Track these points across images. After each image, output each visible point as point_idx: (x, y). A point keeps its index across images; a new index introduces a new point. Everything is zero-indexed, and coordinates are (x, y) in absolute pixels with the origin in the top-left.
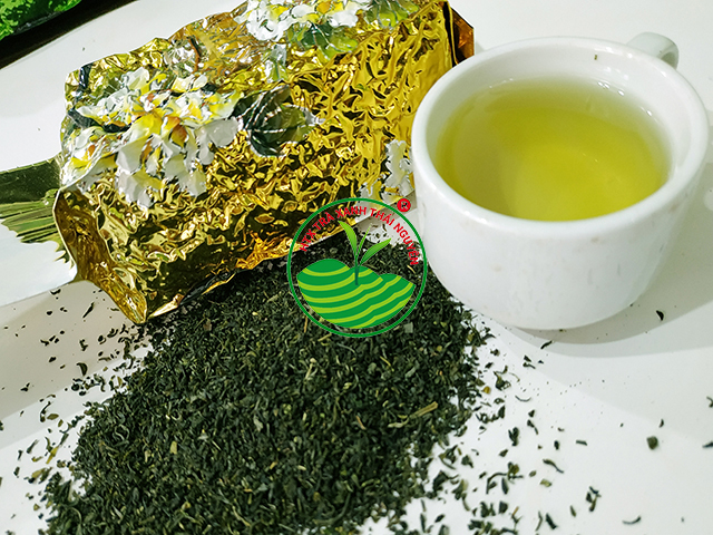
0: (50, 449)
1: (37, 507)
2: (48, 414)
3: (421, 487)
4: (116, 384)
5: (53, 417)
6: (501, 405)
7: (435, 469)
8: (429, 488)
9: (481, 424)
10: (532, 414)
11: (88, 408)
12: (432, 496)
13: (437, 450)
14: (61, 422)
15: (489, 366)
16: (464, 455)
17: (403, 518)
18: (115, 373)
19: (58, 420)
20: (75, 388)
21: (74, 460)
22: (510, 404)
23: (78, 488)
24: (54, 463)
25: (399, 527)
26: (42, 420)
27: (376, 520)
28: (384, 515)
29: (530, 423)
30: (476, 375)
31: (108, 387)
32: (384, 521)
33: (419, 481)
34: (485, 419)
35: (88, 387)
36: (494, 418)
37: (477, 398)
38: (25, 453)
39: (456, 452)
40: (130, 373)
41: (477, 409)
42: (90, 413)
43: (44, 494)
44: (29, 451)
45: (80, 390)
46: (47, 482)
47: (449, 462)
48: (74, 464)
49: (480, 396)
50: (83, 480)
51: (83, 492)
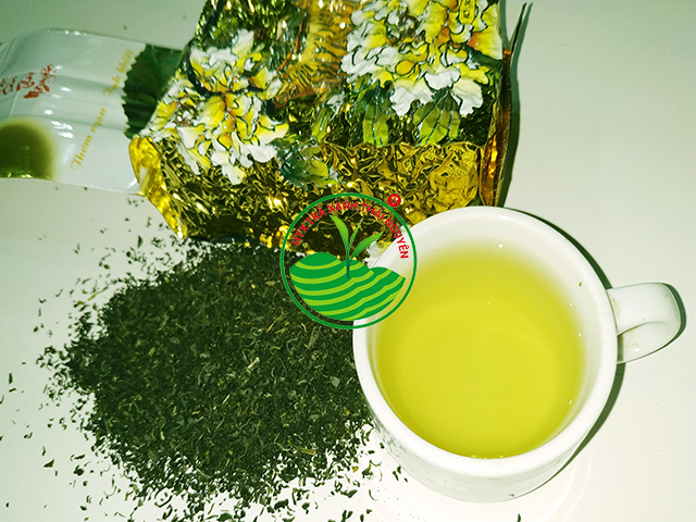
0: (94, 290)
1: (70, 327)
2: (104, 263)
3: (269, 500)
4: (151, 271)
5: (106, 267)
6: (356, 488)
7: (285, 495)
8: (273, 504)
9: (334, 489)
10: (368, 512)
11: (128, 277)
12: (270, 510)
13: (295, 483)
14: (108, 276)
15: (371, 452)
16: (307, 501)
17: (245, 509)
18: (154, 261)
19: (107, 271)
20: (128, 254)
21: (103, 309)
22: (362, 492)
23: (95, 333)
24: (91, 303)
25: (239, 514)
26: (100, 265)
27: (231, 496)
28: (237, 498)
29: (362, 518)
30: (358, 451)
31: (145, 269)
32: (234, 501)
33: (271, 495)
34: (338, 487)
35: (136, 260)
36: (345, 493)
37: (346, 469)
38: (81, 282)
39: (306, 494)
40: (163, 269)
41: (339, 477)
42: (127, 282)
43: (77, 321)
44: (84, 282)
45: (130, 259)
46: (82, 313)
47: (296, 498)
48: (102, 312)
49: (349, 469)
50: (100, 328)
51: (96, 338)
